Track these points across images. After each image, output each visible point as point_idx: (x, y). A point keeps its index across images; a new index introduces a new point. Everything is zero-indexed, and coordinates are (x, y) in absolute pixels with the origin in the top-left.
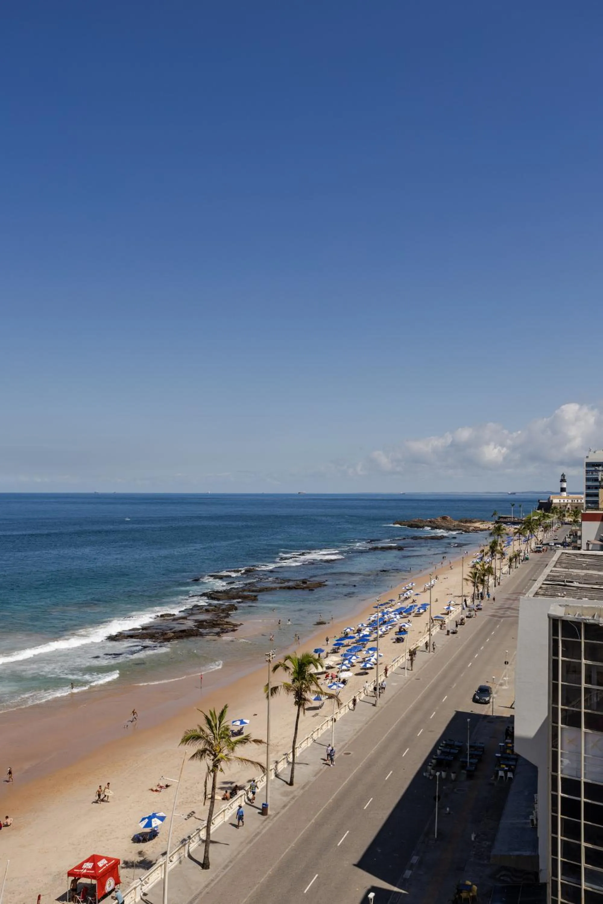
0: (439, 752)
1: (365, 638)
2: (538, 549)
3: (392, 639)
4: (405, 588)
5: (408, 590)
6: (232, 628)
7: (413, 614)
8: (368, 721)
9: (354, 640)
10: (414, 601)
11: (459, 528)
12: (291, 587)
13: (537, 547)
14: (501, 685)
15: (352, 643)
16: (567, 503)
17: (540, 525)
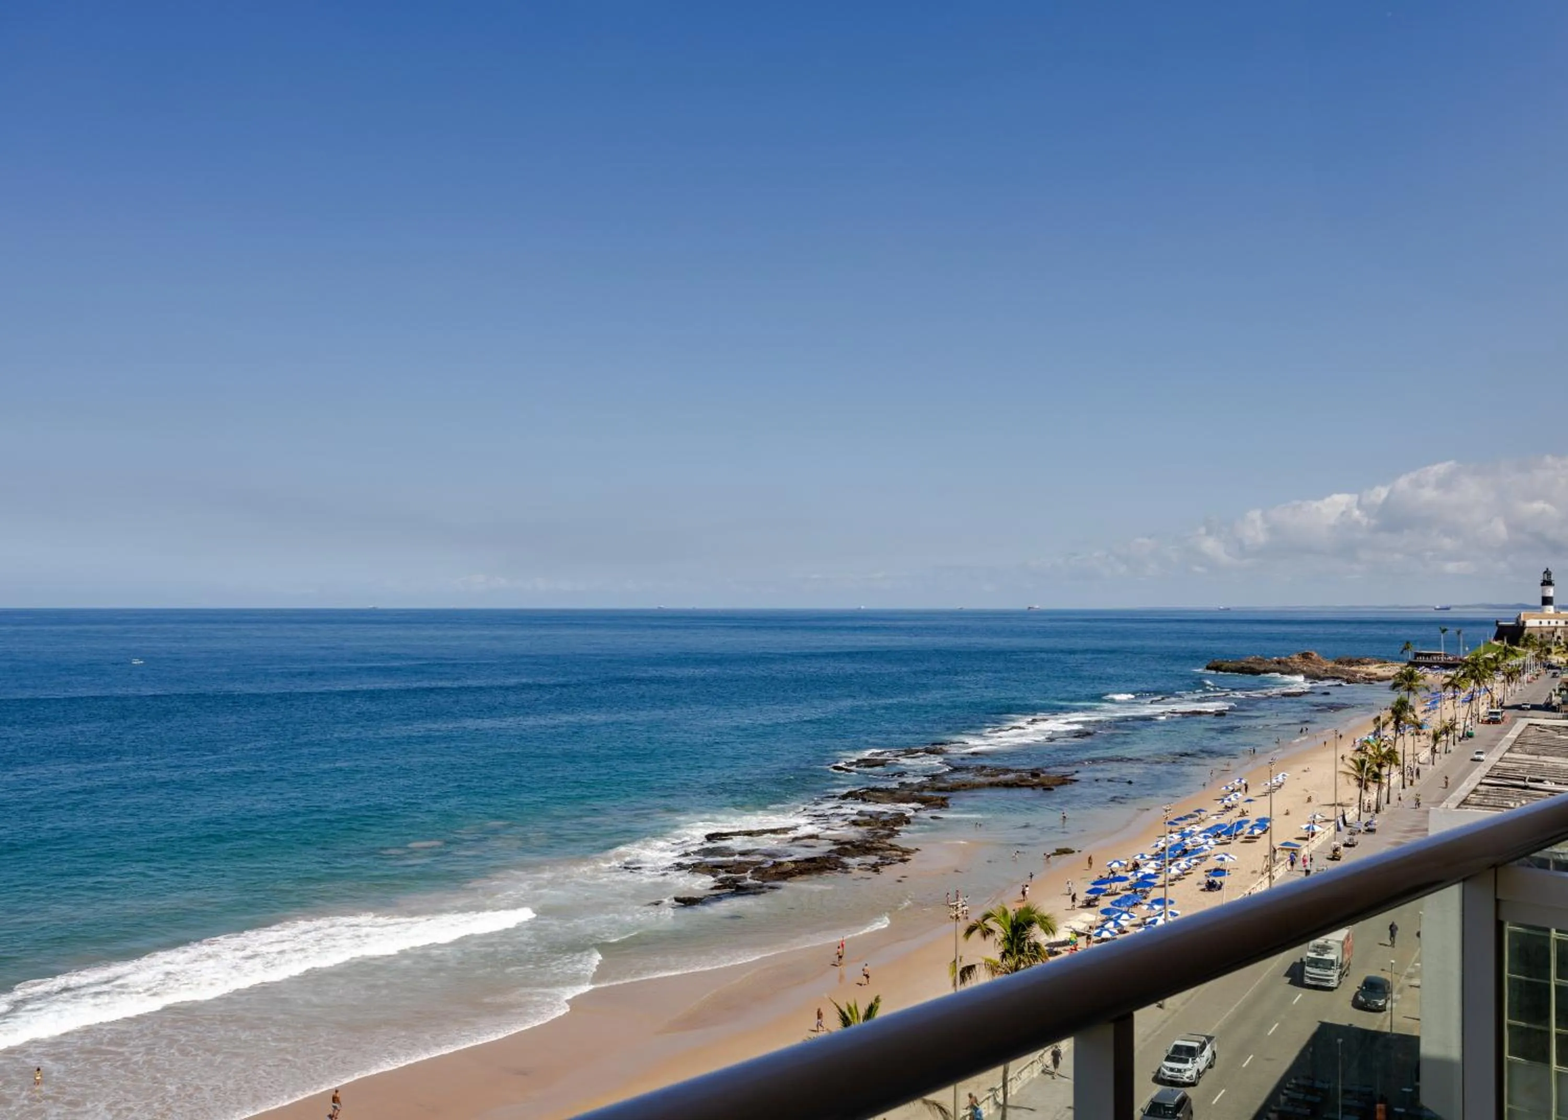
0: (1282, 1098)
1: (1148, 880)
2: (1494, 717)
3: (1199, 884)
4: (1227, 788)
5: (1233, 791)
6: (900, 856)
7: (1241, 838)
8: (1149, 1035)
9: (1126, 884)
10: (1243, 814)
11: (1336, 675)
12: (1010, 783)
13: (1491, 713)
14: (1410, 976)
15: (1123, 890)
16: (1556, 628)
17: (1497, 669)
